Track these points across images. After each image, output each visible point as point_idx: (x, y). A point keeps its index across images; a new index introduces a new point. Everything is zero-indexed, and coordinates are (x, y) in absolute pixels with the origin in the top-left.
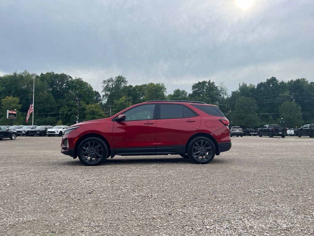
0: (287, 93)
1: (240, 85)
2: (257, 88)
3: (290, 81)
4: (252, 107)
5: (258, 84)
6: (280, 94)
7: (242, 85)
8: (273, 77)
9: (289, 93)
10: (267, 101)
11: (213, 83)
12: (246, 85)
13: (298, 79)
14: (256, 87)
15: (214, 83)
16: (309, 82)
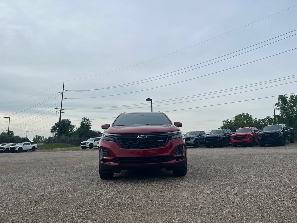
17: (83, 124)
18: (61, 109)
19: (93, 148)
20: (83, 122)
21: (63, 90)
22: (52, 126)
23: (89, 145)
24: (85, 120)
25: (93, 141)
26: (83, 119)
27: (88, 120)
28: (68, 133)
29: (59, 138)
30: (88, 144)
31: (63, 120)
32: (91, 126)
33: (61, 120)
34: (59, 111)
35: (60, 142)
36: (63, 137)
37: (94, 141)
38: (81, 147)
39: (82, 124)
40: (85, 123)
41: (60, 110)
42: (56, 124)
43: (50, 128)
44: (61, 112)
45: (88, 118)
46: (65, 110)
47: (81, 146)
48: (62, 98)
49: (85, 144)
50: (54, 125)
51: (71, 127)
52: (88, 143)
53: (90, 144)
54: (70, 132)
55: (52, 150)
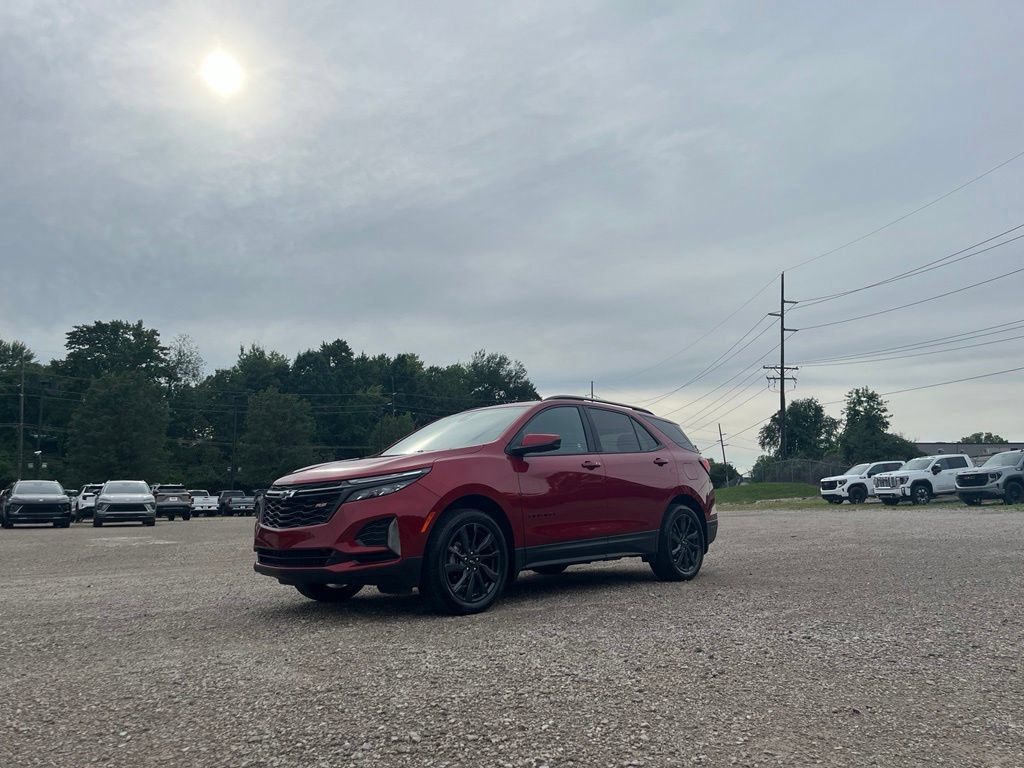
0: (375, 392)
1: (242, 350)
2: (293, 368)
3: (377, 357)
4: (299, 426)
5: (299, 356)
6: (360, 393)
7: (248, 353)
8: (338, 341)
9: (382, 391)
10: (323, 410)
11: (154, 332)
12: (263, 353)
13: (404, 355)
14: (291, 364)
15: (158, 335)
16: (426, 366)
17: (857, 413)
18: (782, 368)
19: (867, 501)
20: (855, 406)
21: (783, 301)
22: (762, 425)
23: (849, 490)
24: (859, 397)
25: (865, 474)
26: (854, 396)
27: (872, 397)
28: (815, 446)
29: (785, 465)
30: (846, 486)
31: (794, 404)
32: (887, 420)
33: (788, 404)
34: (776, 373)
35: (787, 479)
36: (796, 462)
37: (869, 475)
38: (825, 497)
39: (853, 414)
40: (861, 409)
41: (779, 371)
42: (774, 419)
43: (756, 433)
44: (782, 379)
45: (870, 392)
46: (797, 369)
47: (823, 492)
48: (783, 329)
49: (832, 485)
50: (768, 422)
51: (825, 426)
52: (843, 482)
53: (853, 486)
54: (822, 441)
55: (750, 506)
